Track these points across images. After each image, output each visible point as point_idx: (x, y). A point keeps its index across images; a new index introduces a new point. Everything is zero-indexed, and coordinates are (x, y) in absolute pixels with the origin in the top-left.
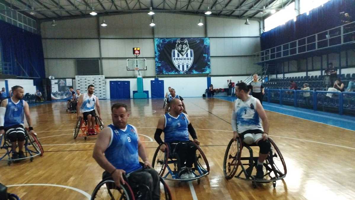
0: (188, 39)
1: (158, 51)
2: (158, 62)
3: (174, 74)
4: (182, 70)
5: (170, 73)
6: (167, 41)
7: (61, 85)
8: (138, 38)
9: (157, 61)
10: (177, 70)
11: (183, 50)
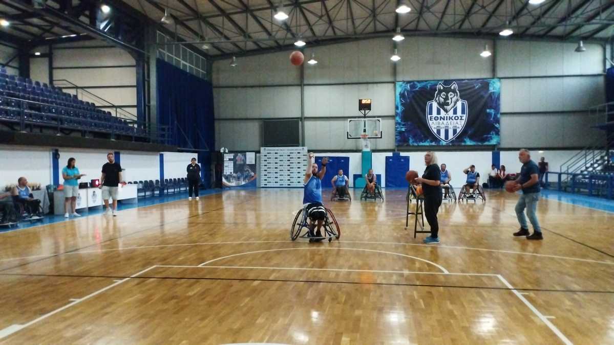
0: (459, 81)
1: (402, 104)
2: (399, 124)
3: (428, 144)
4: (444, 139)
5: (421, 144)
6: (419, 85)
7: (238, 163)
8: (367, 83)
9: (399, 121)
10: (435, 139)
11: (448, 101)
